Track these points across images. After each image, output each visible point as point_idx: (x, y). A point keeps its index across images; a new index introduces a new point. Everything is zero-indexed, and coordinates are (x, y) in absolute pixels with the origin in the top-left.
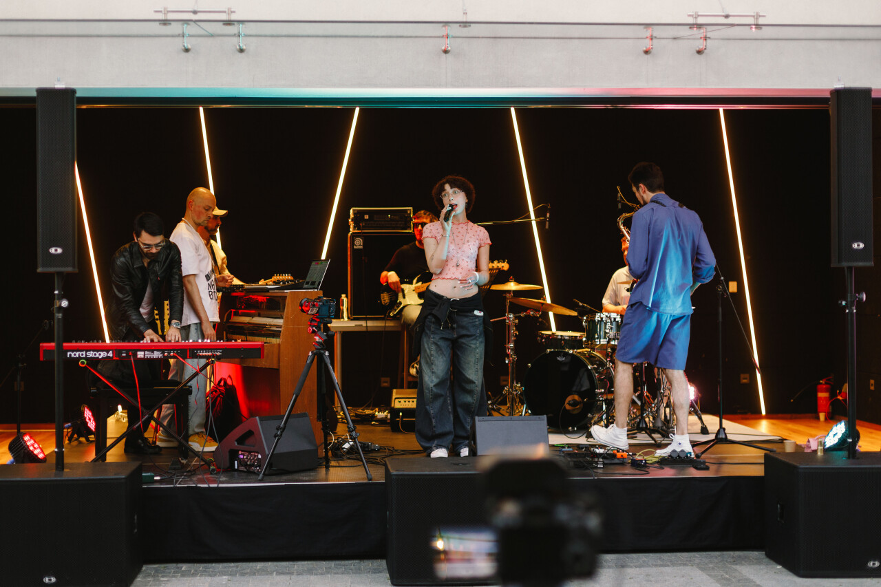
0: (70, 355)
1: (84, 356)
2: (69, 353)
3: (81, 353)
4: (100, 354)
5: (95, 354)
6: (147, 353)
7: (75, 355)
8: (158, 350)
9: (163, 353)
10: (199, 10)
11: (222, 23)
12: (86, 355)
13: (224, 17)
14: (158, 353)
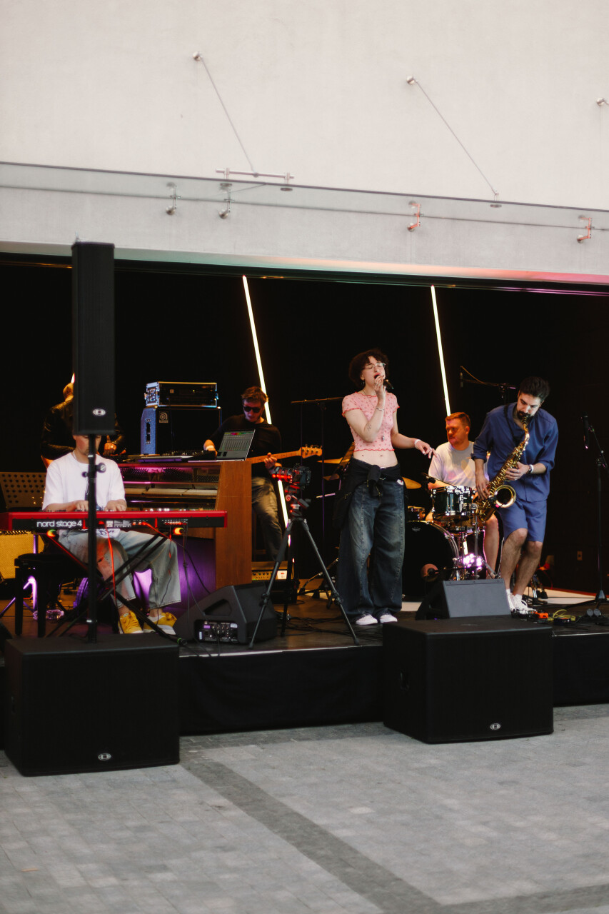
0: (40, 525)
1: (54, 526)
2: (38, 523)
3: (50, 523)
4: (69, 524)
5: (65, 524)
6: (116, 522)
7: (44, 524)
8: (126, 519)
9: (131, 522)
10: (260, 173)
11: (280, 187)
12: (56, 525)
13: (281, 181)
14: (127, 522)
